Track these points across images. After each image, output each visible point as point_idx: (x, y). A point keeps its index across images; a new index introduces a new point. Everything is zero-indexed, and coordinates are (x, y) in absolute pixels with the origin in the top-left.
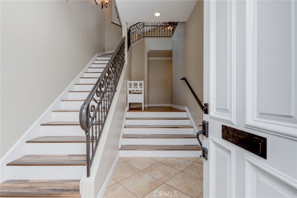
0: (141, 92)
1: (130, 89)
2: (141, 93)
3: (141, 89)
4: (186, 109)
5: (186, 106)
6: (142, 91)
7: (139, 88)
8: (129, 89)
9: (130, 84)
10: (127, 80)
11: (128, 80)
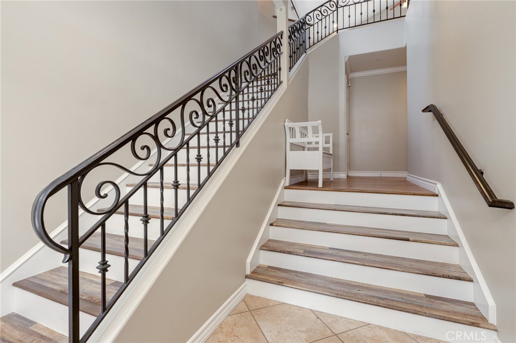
0: (316, 146)
1: (293, 141)
2: (317, 149)
3: (316, 140)
4: (439, 188)
5: (440, 182)
6: (317, 143)
7: (311, 138)
8: (290, 140)
9: (292, 130)
10: (285, 122)
11: (287, 120)
